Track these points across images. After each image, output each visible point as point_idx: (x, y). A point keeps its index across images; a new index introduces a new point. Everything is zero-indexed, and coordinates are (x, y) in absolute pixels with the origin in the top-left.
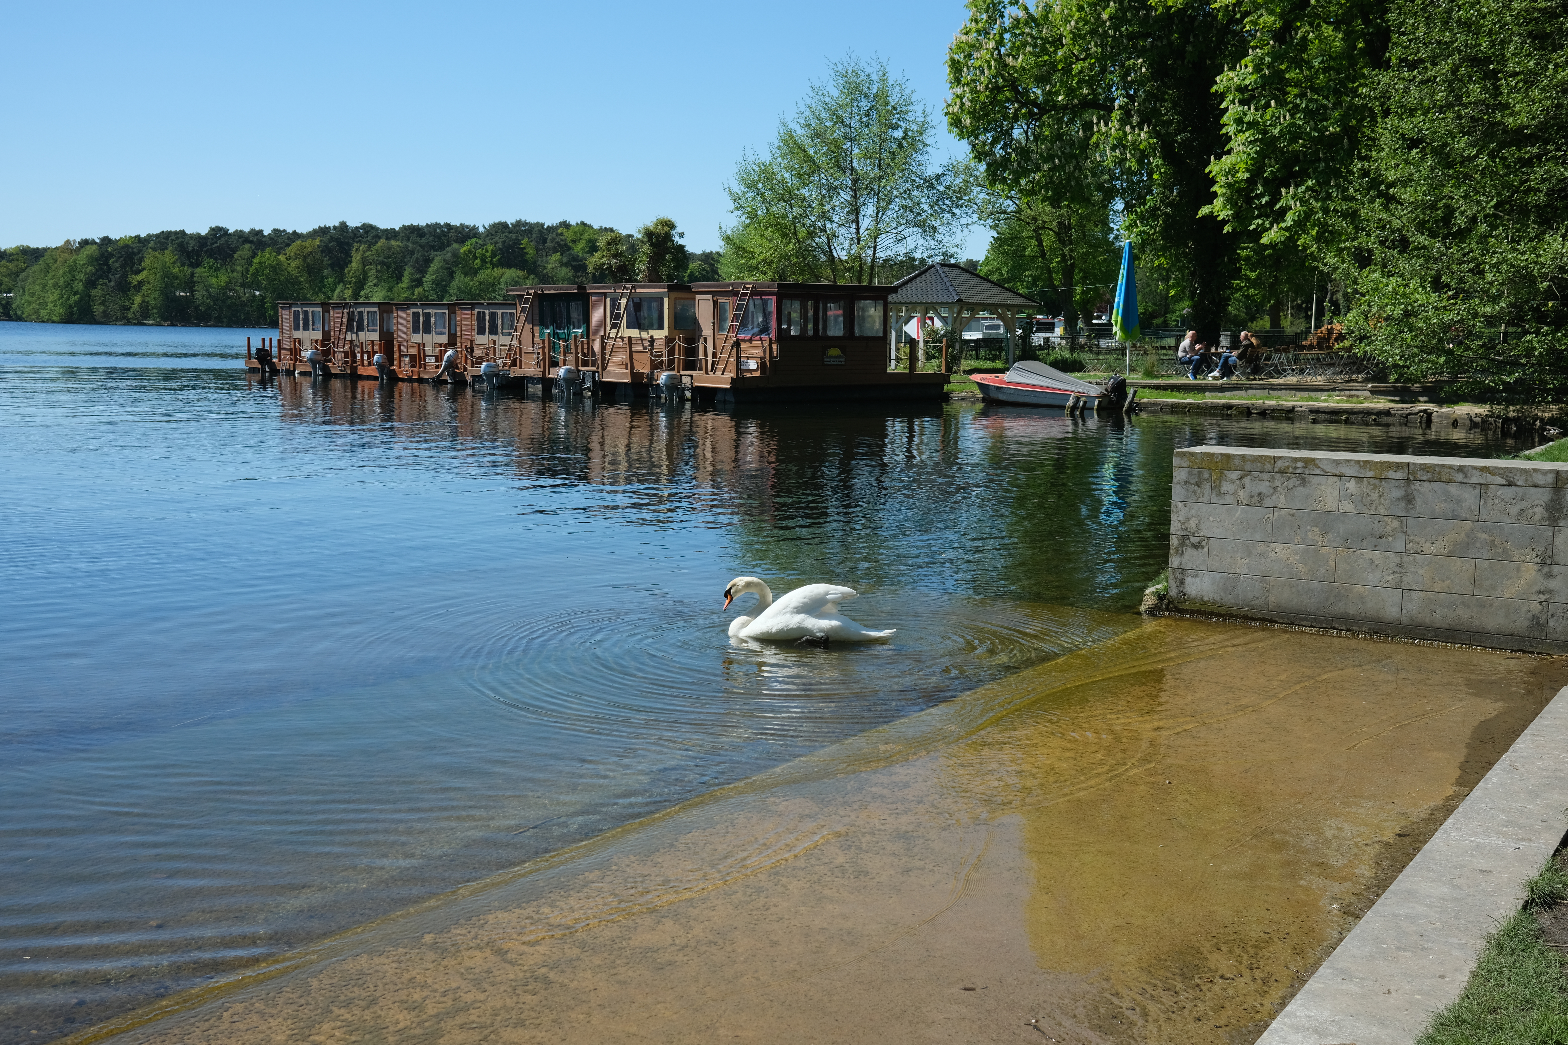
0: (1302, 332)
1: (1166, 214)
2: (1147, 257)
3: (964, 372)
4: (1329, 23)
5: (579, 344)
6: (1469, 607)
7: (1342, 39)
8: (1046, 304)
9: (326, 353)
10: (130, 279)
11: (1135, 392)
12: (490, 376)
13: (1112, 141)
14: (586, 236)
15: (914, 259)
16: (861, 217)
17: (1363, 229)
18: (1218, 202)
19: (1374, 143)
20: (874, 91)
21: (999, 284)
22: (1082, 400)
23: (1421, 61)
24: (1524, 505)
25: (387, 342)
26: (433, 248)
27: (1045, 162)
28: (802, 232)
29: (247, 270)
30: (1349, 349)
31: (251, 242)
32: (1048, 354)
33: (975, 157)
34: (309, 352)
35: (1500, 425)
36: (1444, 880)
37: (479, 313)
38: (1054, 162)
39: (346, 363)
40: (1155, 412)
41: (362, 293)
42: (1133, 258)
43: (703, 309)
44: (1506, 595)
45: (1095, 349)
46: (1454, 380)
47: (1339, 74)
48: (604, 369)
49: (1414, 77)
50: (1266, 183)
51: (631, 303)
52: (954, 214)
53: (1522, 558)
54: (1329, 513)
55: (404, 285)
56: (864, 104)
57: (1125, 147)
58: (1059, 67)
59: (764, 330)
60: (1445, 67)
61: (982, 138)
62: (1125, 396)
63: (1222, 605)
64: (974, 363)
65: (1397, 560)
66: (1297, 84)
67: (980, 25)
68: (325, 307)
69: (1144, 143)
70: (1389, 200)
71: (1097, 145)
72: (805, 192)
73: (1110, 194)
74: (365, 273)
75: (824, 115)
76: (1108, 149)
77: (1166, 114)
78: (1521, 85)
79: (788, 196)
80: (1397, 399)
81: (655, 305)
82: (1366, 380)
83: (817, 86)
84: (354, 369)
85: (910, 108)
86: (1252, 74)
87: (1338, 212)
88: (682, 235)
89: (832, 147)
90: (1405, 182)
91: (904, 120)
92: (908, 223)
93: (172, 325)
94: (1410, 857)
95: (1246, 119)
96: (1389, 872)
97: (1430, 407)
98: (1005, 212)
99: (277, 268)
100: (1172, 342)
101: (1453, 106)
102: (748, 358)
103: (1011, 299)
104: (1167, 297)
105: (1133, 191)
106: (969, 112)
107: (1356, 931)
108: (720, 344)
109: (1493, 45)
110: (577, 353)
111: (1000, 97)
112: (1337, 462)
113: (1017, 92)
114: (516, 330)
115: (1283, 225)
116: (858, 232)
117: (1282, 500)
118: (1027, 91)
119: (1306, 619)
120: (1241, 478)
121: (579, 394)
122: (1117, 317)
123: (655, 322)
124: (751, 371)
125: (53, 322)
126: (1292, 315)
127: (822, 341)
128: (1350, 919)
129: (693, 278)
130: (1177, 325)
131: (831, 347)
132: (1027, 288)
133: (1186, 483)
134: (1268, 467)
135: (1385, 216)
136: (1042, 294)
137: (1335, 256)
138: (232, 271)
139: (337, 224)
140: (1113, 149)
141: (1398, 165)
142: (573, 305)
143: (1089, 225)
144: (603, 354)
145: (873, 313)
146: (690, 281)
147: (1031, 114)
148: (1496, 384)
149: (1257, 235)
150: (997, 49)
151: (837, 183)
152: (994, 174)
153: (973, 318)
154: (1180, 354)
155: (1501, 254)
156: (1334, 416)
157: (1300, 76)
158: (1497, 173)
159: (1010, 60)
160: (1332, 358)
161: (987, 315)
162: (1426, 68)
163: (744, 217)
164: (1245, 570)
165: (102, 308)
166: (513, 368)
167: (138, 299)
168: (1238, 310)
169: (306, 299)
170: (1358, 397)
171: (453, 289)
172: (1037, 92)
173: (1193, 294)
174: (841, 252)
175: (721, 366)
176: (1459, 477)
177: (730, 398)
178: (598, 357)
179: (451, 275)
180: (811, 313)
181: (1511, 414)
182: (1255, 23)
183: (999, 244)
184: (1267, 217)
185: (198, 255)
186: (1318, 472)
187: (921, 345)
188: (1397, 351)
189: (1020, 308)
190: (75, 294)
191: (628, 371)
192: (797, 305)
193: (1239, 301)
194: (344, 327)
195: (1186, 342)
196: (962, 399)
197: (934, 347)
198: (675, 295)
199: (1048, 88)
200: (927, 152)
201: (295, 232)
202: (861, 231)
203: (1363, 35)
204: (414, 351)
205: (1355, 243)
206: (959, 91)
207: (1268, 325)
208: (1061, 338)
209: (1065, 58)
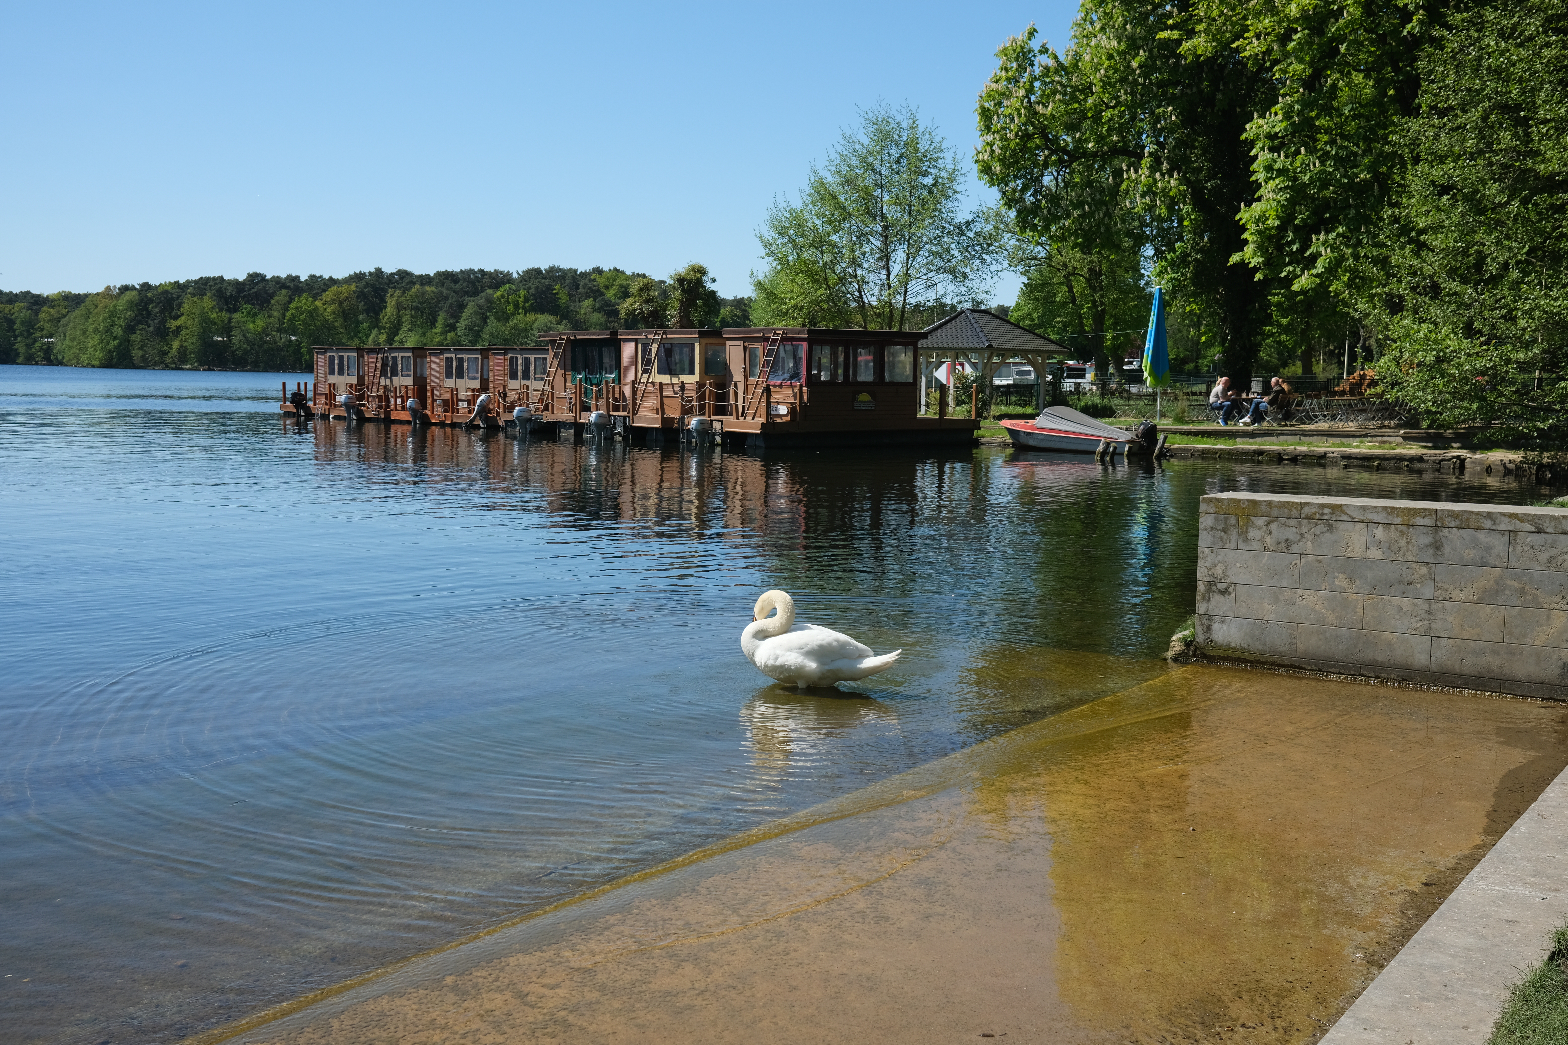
0: (1334, 378)
1: (1196, 260)
2: (1178, 303)
3: (994, 417)
4: (1360, 71)
5: (610, 389)
6: (1498, 654)
7: (1373, 87)
8: (1077, 350)
9: (361, 398)
10: (168, 325)
11: (1166, 438)
12: (522, 420)
13: (1141, 188)
14: (618, 282)
15: (946, 305)
16: (891, 263)
17: (1394, 276)
18: (1249, 250)
19: (1404, 189)
20: (905, 138)
21: (1030, 331)
22: (1113, 445)
23: (1451, 108)
24: (1554, 552)
25: (421, 387)
26: (467, 293)
27: (1074, 209)
28: (833, 279)
29: (284, 315)
30: (1380, 396)
31: (288, 288)
32: (1079, 399)
33: (1006, 204)
34: (344, 397)
35: (1534, 471)
36: (1469, 929)
37: (511, 358)
38: (1083, 209)
39: (380, 407)
40: (1185, 458)
41: (397, 338)
42: (1164, 305)
43: (734, 354)
44: (1537, 643)
45: (1125, 395)
46: (1488, 425)
47: (1369, 121)
48: (635, 414)
49: (1445, 124)
50: (1297, 229)
51: (662, 349)
52: (983, 261)
53: (1553, 605)
54: (1356, 559)
55: (436, 331)
56: (895, 152)
57: (1155, 194)
58: (1089, 115)
59: (795, 375)
60: (1475, 114)
61: (1012, 185)
62: (1157, 441)
63: (1249, 652)
64: (1004, 409)
65: (1425, 607)
66: (1328, 131)
67: (1010, 73)
68: (360, 351)
69: (1174, 190)
70: (1420, 247)
71: (1127, 192)
72: (834, 238)
73: (1140, 240)
74: (399, 318)
75: (854, 162)
76: (1138, 196)
77: (1196, 161)
78: (1552, 132)
79: (819, 243)
80: (1430, 445)
81: (686, 350)
82: (1399, 426)
83: (848, 134)
84: (388, 414)
85: (941, 155)
86: (1281, 121)
87: (1368, 258)
88: (713, 280)
89: (863, 195)
90: (1436, 229)
91: (935, 167)
92: (938, 270)
93: (209, 369)
94: (1436, 906)
95: (1276, 166)
96: (1414, 922)
97: (1464, 453)
98: (1035, 258)
99: (313, 314)
100: (1203, 388)
101: (1485, 153)
102: (778, 403)
103: (1041, 345)
104: (1198, 342)
105: (1163, 238)
106: (999, 160)
107: (1379, 980)
108: (751, 389)
109: (1523, 92)
110: (608, 398)
111: (1030, 144)
112: (1364, 508)
113: (1047, 139)
114: (548, 375)
115: (1314, 271)
116: (888, 278)
117: (1309, 546)
118: (1057, 138)
119: (1334, 666)
120: (1268, 524)
121: (610, 439)
122: (1146, 363)
123: (687, 366)
124: (781, 416)
125: (93, 366)
126: (1324, 361)
127: (853, 386)
128: (1374, 969)
129: (725, 323)
130: (1208, 371)
131: (860, 392)
132: (1058, 333)
133: (1212, 529)
134: (1295, 513)
135: (1416, 262)
136: (1073, 340)
137: (1367, 302)
138: (269, 317)
139: (373, 270)
140: (1143, 196)
141: (1429, 212)
142: (605, 350)
143: (1120, 271)
144: (634, 399)
145: (904, 358)
146: (722, 327)
147: (1061, 161)
148: (1530, 431)
149: (1288, 282)
150: (1027, 97)
151: (867, 229)
152: (1024, 221)
153: (1003, 363)
154: (1212, 399)
155: (1533, 300)
156: (1365, 462)
157: (1331, 123)
158: (1529, 220)
159: (1040, 108)
160: (1364, 404)
161: (1018, 361)
162: (1456, 115)
163: (775, 263)
164: (1272, 617)
165: (141, 353)
166: (545, 413)
167: (176, 344)
168: (1270, 356)
169: (341, 343)
170: (1390, 443)
171: (485, 335)
172: (1067, 139)
173: (1224, 340)
174: (872, 298)
175: (752, 411)
176: (1488, 524)
177: (760, 443)
178: (629, 402)
179: (485, 319)
180: (841, 359)
181: (1546, 461)
182: (1284, 71)
183: (1030, 290)
184: (1298, 263)
185: (236, 301)
186: (1345, 518)
187: (952, 390)
188: (1429, 397)
189: (1050, 354)
190: (115, 338)
191: (659, 416)
192: (827, 350)
193: (1271, 347)
194: (378, 372)
195: (1218, 388)
196: (991, 444)
197: (965, 393)
198: (705, 341)
199: (1078, 135)
200: (957, 199)
201: (331, 278)
202: (892, 277)
203: (1392, 82)
204: (446, 396)
205: (1386, 290)
206: (989, 138)
207: (1300, 371)
208: (1092, 384)
209: (1095, 106)
